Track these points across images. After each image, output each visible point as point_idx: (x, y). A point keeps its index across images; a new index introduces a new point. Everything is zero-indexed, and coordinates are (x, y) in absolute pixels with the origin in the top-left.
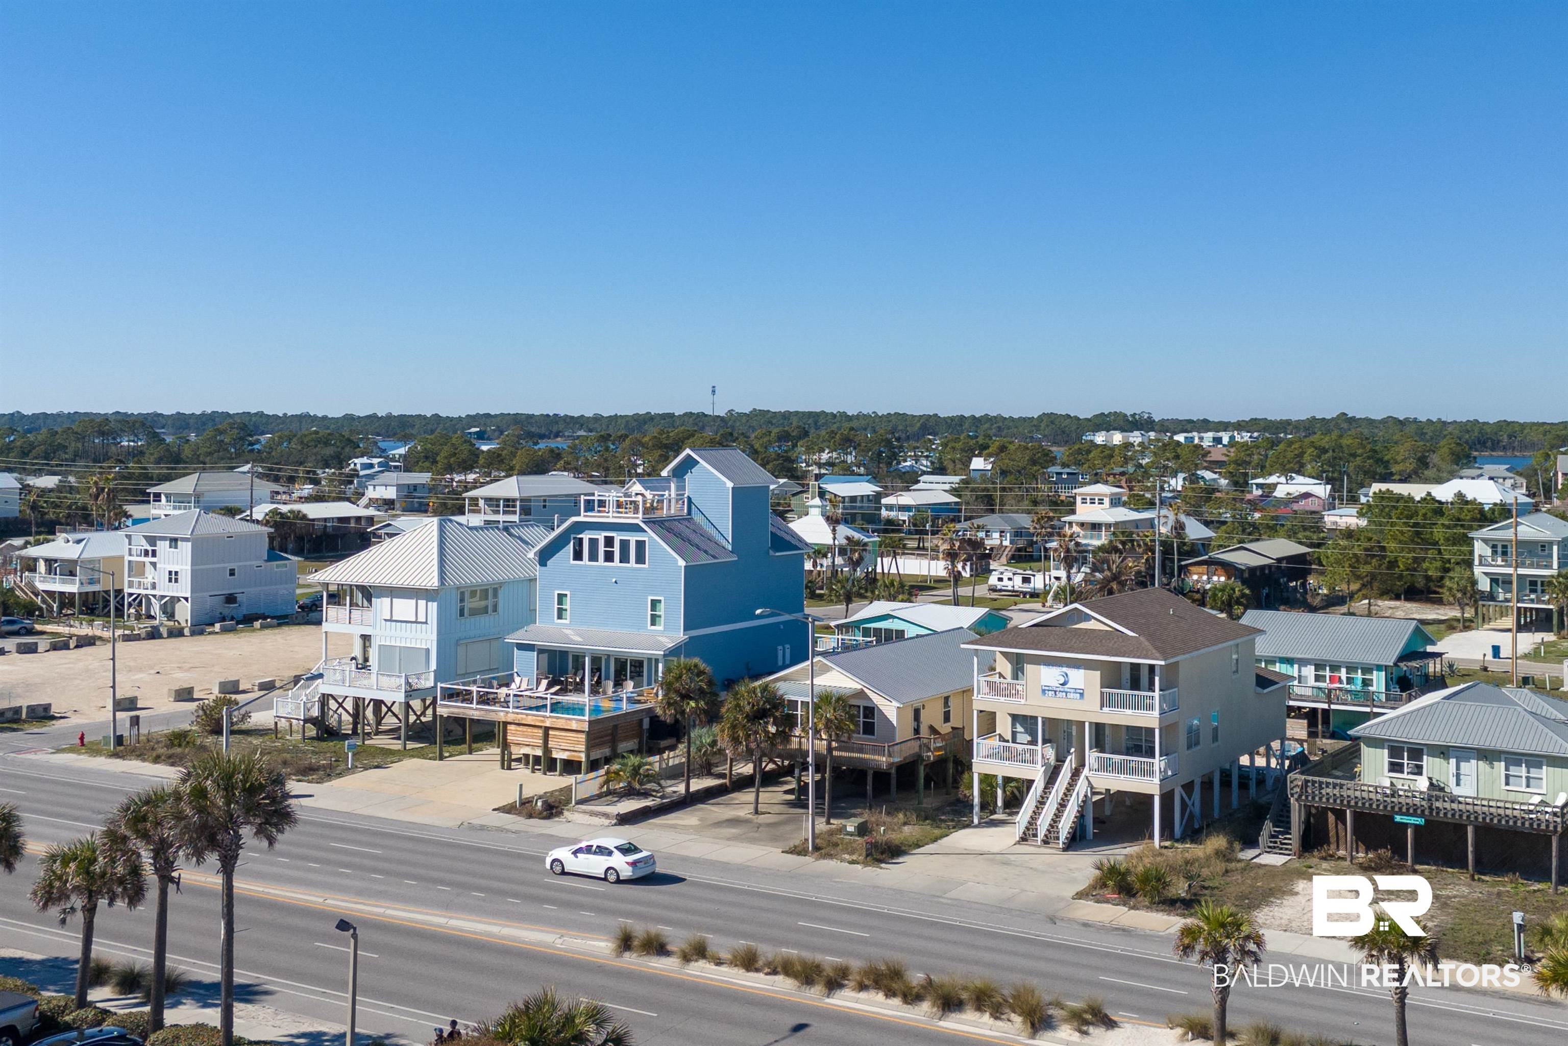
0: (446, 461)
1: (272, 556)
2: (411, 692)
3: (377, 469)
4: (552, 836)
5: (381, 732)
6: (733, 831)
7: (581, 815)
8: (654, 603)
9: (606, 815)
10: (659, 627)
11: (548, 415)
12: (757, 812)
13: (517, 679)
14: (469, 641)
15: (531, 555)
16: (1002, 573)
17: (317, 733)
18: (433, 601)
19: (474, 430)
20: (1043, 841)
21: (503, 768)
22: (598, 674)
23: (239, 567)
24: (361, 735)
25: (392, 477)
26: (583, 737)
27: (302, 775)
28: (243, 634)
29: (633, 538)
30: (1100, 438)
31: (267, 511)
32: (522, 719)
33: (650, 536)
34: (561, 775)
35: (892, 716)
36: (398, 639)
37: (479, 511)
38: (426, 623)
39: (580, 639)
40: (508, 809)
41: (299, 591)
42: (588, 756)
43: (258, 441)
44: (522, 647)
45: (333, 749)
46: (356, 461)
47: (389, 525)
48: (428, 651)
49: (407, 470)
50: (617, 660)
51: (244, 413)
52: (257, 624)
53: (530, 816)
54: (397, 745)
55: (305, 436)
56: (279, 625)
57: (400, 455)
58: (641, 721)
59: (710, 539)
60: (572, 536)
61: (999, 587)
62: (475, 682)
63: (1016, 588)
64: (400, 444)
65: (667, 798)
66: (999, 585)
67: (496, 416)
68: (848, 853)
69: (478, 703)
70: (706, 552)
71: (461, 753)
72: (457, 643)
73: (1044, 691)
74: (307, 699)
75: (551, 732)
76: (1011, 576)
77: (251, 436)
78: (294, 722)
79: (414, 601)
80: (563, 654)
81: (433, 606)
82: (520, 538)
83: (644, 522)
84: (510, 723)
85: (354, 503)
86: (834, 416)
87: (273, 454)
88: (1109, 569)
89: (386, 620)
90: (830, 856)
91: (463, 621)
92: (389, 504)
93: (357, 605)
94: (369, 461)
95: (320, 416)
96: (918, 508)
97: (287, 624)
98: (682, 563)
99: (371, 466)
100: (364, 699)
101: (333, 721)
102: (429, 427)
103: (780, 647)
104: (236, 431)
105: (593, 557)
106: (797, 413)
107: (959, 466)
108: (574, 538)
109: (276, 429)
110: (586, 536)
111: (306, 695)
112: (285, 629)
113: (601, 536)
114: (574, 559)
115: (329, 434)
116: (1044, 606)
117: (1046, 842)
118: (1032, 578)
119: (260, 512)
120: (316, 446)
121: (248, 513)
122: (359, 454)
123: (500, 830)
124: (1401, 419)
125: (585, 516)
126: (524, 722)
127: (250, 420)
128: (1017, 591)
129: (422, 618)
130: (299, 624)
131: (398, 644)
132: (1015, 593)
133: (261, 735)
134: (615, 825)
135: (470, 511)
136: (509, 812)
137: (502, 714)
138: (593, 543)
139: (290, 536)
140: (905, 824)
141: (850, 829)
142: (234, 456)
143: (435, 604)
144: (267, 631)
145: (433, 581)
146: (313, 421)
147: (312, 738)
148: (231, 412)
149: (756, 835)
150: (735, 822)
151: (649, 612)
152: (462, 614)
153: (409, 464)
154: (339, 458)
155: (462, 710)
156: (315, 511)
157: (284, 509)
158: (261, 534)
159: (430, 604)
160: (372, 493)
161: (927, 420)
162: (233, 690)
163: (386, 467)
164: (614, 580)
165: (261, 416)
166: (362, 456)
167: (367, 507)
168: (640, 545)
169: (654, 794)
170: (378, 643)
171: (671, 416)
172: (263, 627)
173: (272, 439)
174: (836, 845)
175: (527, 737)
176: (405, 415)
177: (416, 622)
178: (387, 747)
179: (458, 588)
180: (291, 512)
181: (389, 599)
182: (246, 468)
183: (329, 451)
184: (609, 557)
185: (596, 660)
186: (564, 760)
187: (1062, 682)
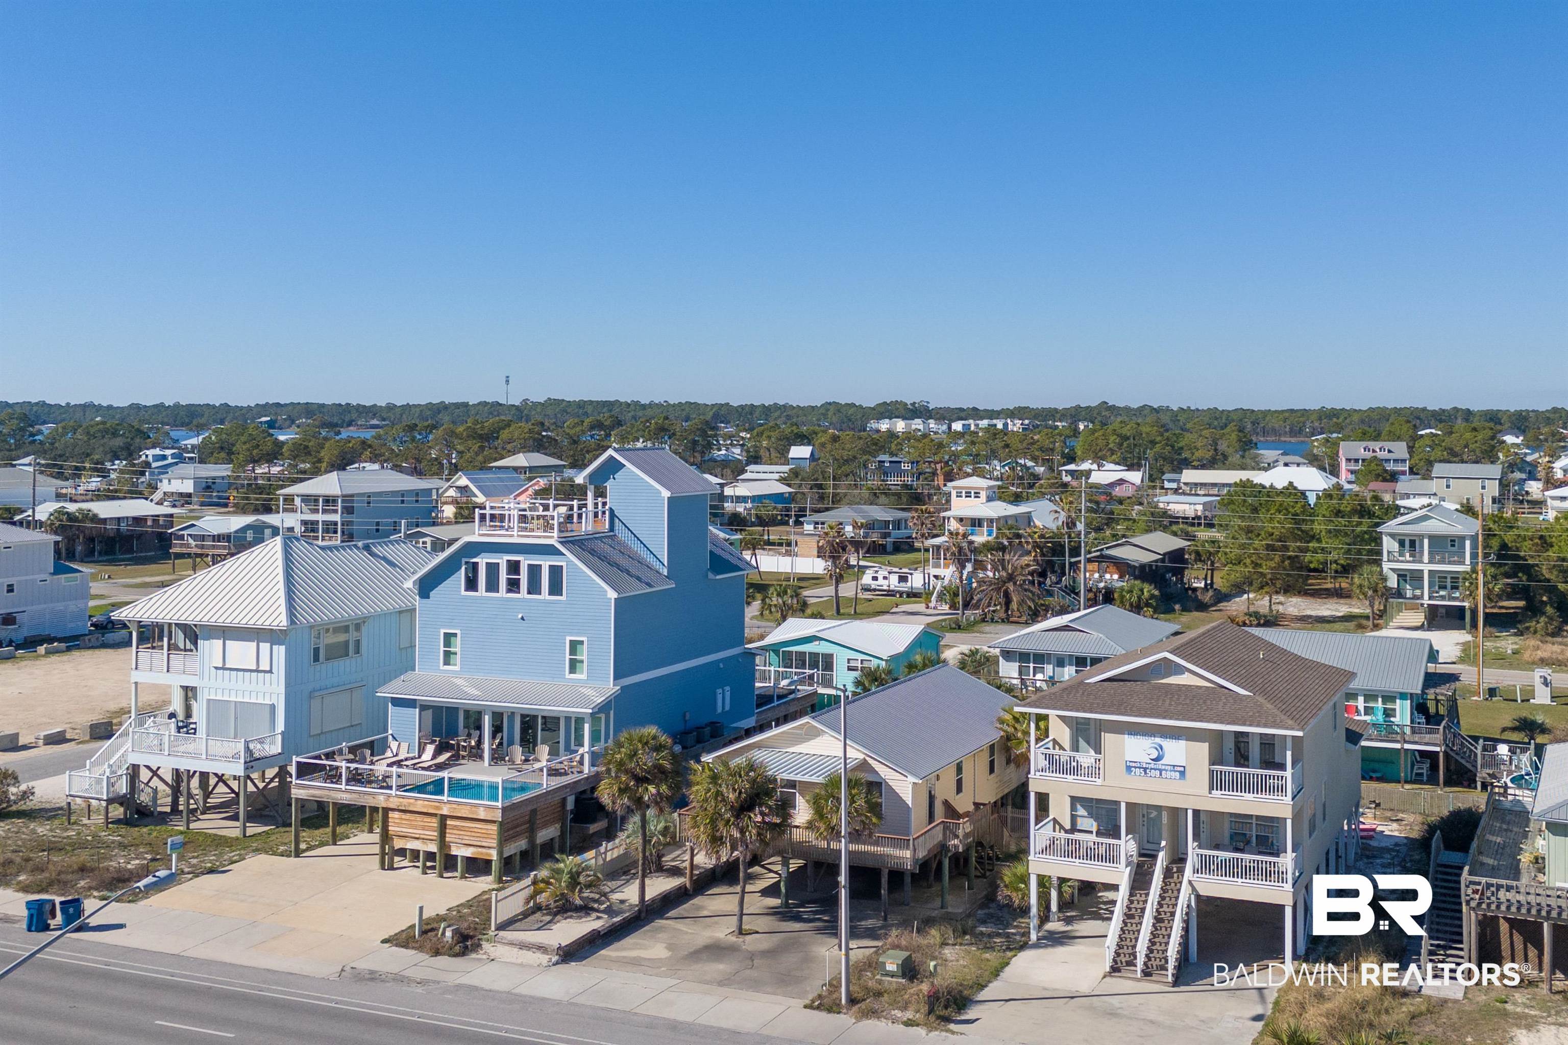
0: (248, 453)
1: (59, 570)
2: (252, 762)
3: (170, 460)
4: (476, 988)
5: (210, 808)
6: (720, 968)
7: (507, 948)
8: (574, 646)
9: (542, 948)
10: (581, 676)
11: (340, 405)
12: (741, 932)
13: (394, 745)
14: (325, 692)
15: (409, 584)
16: (877, 572)
17: (125, 814)
18: (280, 644)
19: (264, 419)
20: (1143, 971)
21: (383, 869)
22: (499, 735)
23: (19, 582)
24: (184, 814)
25: (189, 469)
26: (494, 828)
27: (107, 890)
28: (24, 663)
29: (545, 563)
30: (884, 426)
31: (51, 510)
32: (410, 804)
33: (570, 561)
34: (463, 877)
35: (907, 796)
36: (233, 693)
37: (293, 511)
38: (271, 671)
39: (475, 692)
40: (402, 940)
41: (92, 603)
42: (500, 853)
43: (40, 432)
44: (397, 702)
45: (147, 839)
46: (148, 452)
47: (193, 525)
48: (273, 707)
49: (202, 461)
50: (523, 716)
51: (24, 402)
52: (41, 649)
53: (437, 953)
54: (232, 830)
55: (92, 426)
56: (69, 649)
57: (193, 446)
58: (564, 801)
59: (641, 562)
60: (464, 560)
61: (873, 587)
62: (340, 752)
63: (892, 587)
64: (192, 434)
65: (617, 913)
66: (874, 585)
67: (286, 405)
68: (899, 1009)
69: (348, 781)
70: (639, 579)
71: (322, 844)
72: (311, 696)
73: (1129, 769)
74: (113, 772)
75: (449, 822)
76: (886, 574)
77: (32, 426)
78: (94, 802)
79: (255, 644)
80: (452, 711)
81: (280, 651)
82: (384, 559)
83: (561, 542)
84: (393, 810)
85: (146, 499)
86: (628, 405)
87: (57, 445)
88: (1004, 568)
89: (216, 668)
90: (872, 1013)
91: (318, 667)
92: (185, 498)
93: (177, 648)
94: (162, 453)
95: (105, 405)
96: (754, 499)
97: (78, 647)
98: (612, 595)
99: (164, 457)
100: (189, 771)
101: (144, 798)
102: (219, 416)
103: (719, 691)
104: (16, 422)
105: (492, 586)
106: (591, 402)
107: (774, 454)
108: (467, 563)
109: (59, 418)
110: (482, 561)
111: (110, 766)
112: (76, 654)
113: (502, 560)
114: (467, 589)
115: (117, 425)
116: (928, 607)
117: (1147, 973)
118: (910, 576)
119: (43, 512)
120: (103, 437)
121: (30, 512)
122: (150, 445)
123: (399, 979)
124: (1155, 407)
125: (480, 535)
126: (411, 809)
127: (31, 410)
128: (893, 591)
129: (265, 666)
130: (93, 647)
131: (233, 699)
132: (890, 593)
133: (48, 819)
134: (557, 963)
135: (285, 510)
136: (406, 946)
137: (382, 798)
138: (493, 569)
139: (78, 538)
140: (944, 944)
141: (891, 967)
142: (13, 447)
143: (283, 648)
144: (54, 658)
145: (282, 621)
146: (97, 411)
147: (118, 822)
148: (11, 402)
149: (754, 974)
150: (715, 950)
151: (568, 657)
152: (316, 659)
153: (204, 455)
154: (128, 449)
155: (326, 792)
156: (106, 509)
157: (72, 507)
158: (44, 544)
159: (275, 647)
160: (165, 486)
161: (720, 409)
162: (11, 746)
163: (180, 459)
164: (520, 616)
165: (42, 406)
166: (154, 447)
167: (160, 503)
168: (556, 572)
169: (596, 906)
170: (206, 697)
171: (466, 405)
172: (49, 653)
173: (56, 430)
174: (879, 994)
175: (415, 828)
176: (193, 405)
177: (257, 671)
178: (220, 832)
179: (311, 627)
180: (80, 510)
181: (221, 642)
182: (26, 460)
183: (118, 442)
184: (514, 585)
185: (498, 717)
186: (468, 858)
187: (1154, 757)
